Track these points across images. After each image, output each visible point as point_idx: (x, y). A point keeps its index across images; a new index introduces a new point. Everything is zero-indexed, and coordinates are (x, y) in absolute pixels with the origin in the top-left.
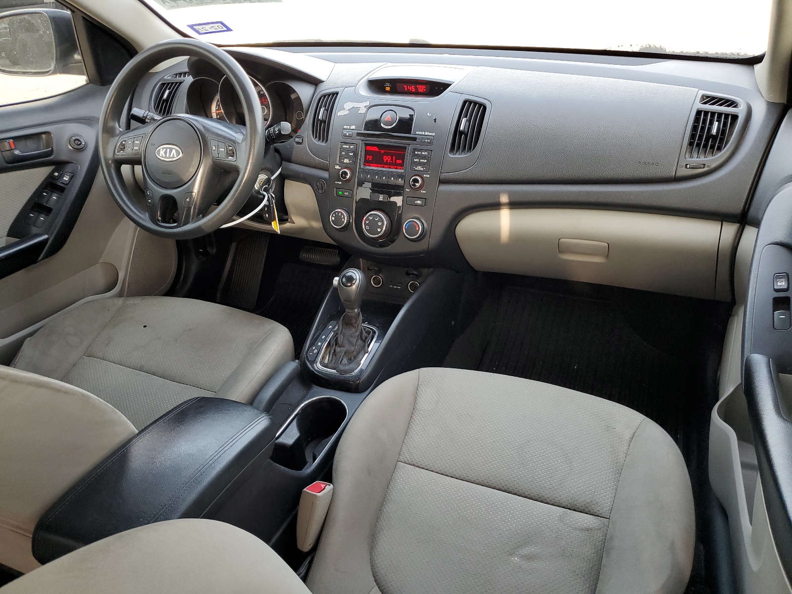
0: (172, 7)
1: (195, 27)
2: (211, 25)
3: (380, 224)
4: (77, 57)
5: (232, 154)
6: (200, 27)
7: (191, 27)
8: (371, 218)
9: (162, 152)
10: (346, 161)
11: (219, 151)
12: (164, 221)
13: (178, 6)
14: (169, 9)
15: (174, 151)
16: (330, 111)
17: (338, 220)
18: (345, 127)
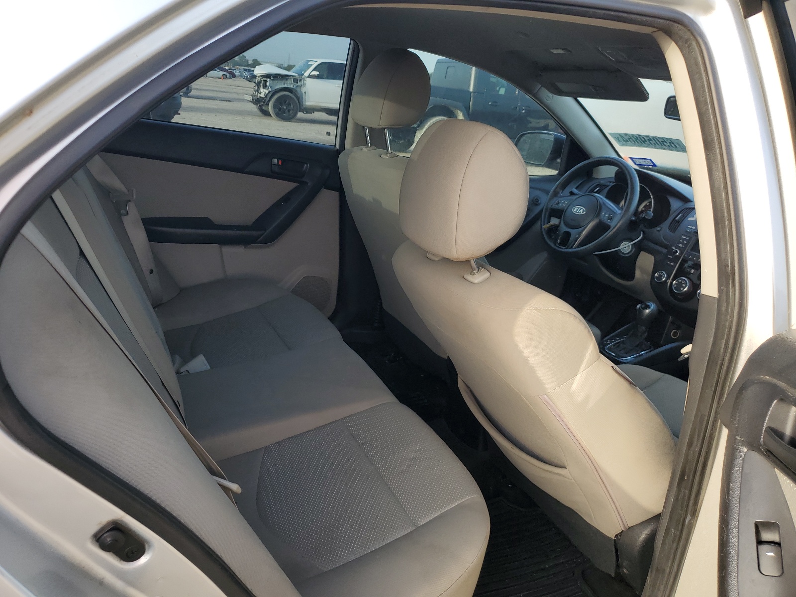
0: (623, 145)
1: (634, 160)
2: (644, 160)
3: (684, 285)
4: (559, 160)
5: (611, 219)
6: (637, 160)
7: (632, 159)
8: (680, 281)
9: (576, 209)
10: (680, 245)
11: (604, 215)
12: (560, 244)
13: (627, 145)
14: (621, 146)
15: (582, 210)
16: (684, 217)
17: (660, 277)
18: (689, 227)
